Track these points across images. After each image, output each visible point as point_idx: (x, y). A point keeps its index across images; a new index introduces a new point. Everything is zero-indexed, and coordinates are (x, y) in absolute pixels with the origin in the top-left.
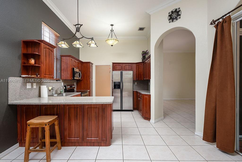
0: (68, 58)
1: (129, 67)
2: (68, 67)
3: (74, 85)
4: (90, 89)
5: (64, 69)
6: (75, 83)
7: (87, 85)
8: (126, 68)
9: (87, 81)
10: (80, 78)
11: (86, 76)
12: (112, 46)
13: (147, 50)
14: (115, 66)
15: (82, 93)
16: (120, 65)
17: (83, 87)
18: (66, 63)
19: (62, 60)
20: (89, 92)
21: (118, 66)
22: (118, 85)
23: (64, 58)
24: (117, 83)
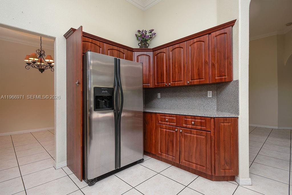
1: (119, 54)
13: (153, 30)
16: (97, 43)
24: (106, 91)
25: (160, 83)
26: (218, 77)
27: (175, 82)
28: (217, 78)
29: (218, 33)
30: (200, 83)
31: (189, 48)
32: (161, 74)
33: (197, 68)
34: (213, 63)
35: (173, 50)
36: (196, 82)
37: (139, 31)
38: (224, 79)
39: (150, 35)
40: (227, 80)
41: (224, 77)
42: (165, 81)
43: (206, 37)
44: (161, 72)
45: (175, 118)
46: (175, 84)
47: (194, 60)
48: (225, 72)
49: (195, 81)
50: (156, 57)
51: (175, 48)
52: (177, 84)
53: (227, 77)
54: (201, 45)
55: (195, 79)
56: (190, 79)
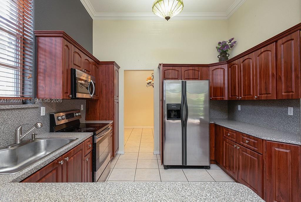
0: (56, 41)
1: (194, 73)
2: (55, 64)
3: (79, 111)
4: (113, 117)
5: (45, 71)
6: (82, 106)
7: (108, 110)
8: (189, 76)
9: (109, 102)
10: (92, 96)
11: (106, 90)
12: (168, 18)
13: (233, 39)
14: (166, 72)
15: (95, 134)
16: (177, 68)
17: (100, 114)
18: (51, 53)
19: (40, 45)
20: (113, 125)
21: (171, 71)
22: (175, 111)
23: (45, 41)
24: (175, 107)
25: (233, 96)
26: (285, 93)
27: (246, 95)
28: (283, 94)
29: (284, 39)
30: (268, 99)
31: (257, 59)
32: (234, 87)
33: (264, 82)
34: (280, 76)
35: (243, 61)
36: (264, 97)
37: (220, 43)
38: (291, 96)
39: (230, 45)
40: (294, 97)
41: (291, 94)
42: (237, 95)
43: (273, 46)
44: (234, 85)
45: (235, 134)
46: (245, 97)
47: (262, 72)
48: (292, 87)
49: (263, 95)
50: (230, 69)
51: (245, 60)
52: (247, 97)
53: (294, 93)
54: (268, 55)
55: (262, 93)
56: (258, 93)
